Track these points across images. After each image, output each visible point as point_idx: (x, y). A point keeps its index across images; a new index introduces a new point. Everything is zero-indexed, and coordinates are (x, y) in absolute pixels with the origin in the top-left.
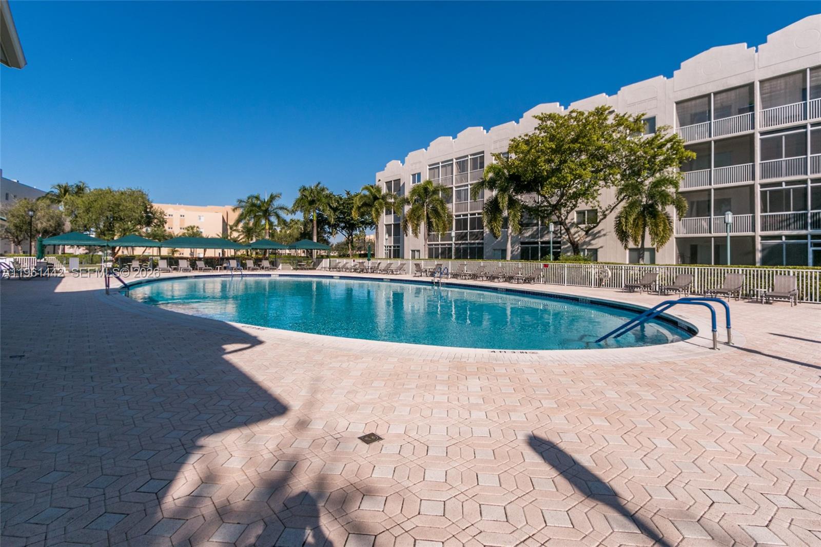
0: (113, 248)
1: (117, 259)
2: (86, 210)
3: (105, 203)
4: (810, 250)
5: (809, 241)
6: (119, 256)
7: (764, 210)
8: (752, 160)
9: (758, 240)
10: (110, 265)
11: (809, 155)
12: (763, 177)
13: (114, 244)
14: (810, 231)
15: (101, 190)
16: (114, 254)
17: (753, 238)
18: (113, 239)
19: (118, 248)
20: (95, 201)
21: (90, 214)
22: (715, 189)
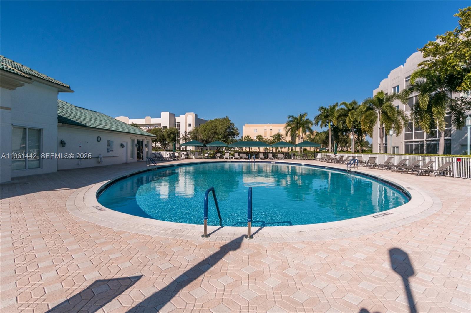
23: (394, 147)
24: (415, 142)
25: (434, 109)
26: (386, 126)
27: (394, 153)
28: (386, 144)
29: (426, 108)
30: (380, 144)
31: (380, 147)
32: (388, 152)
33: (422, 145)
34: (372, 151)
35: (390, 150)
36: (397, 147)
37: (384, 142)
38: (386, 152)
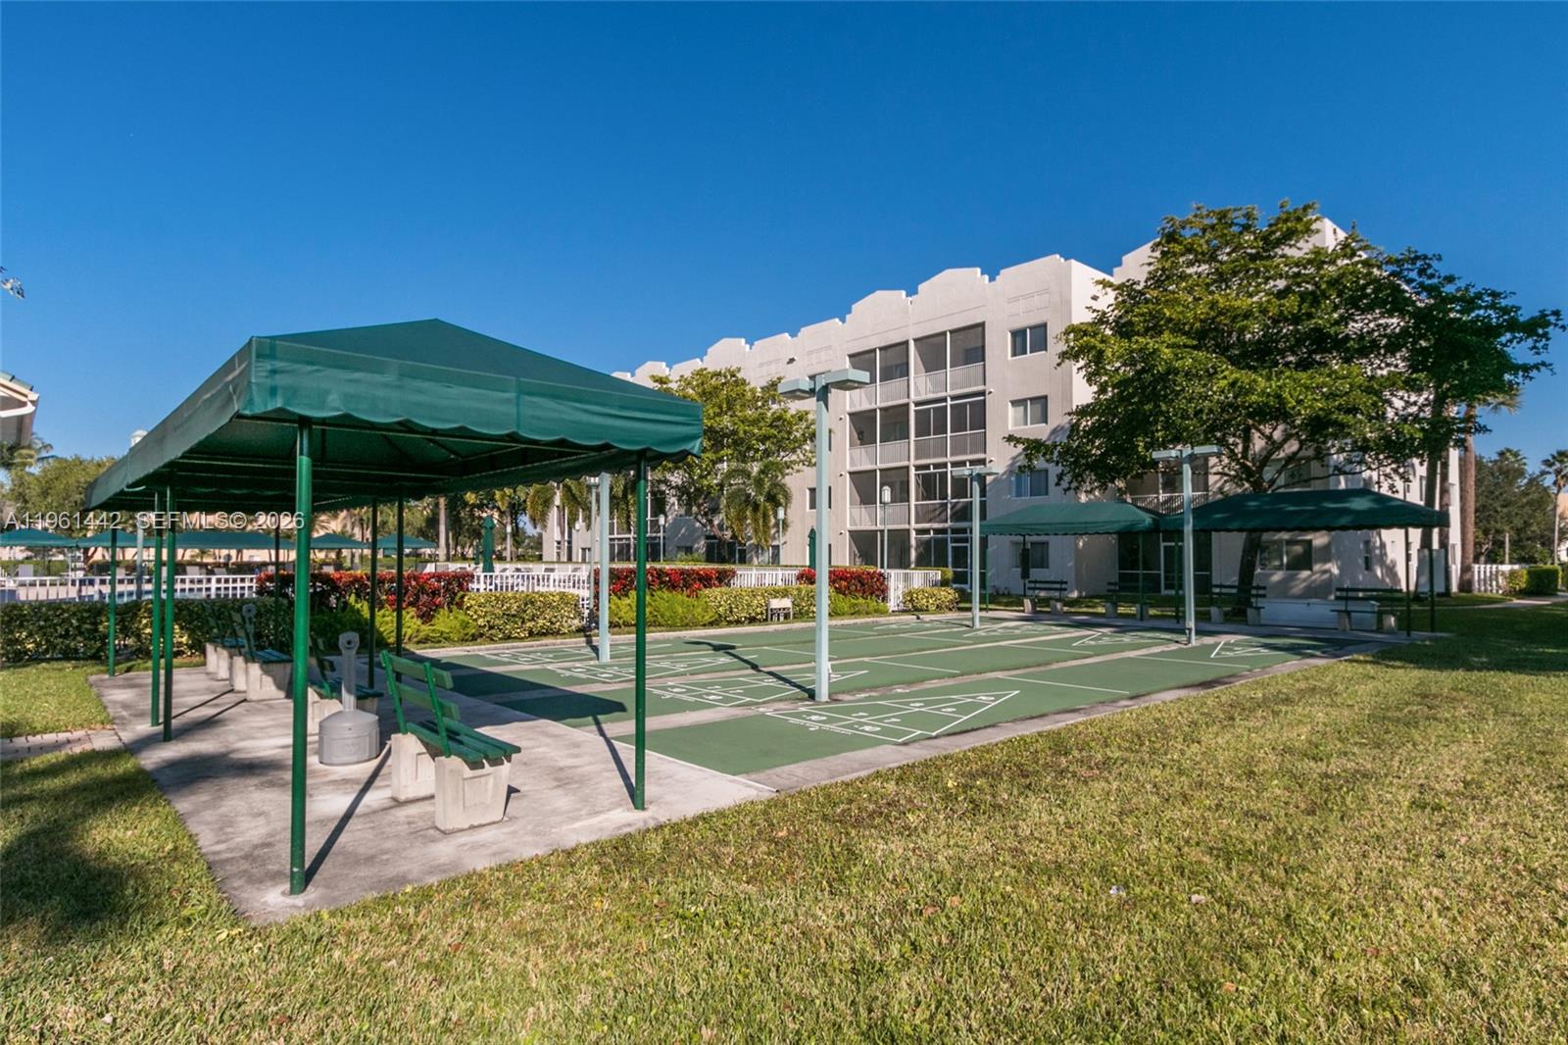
0: (86, 550)
1: (91, 567)
2: (43, 493)
3: (72, 480)
4: (950, 545)
5: (949, 535)
6: (97, 562)
7: (917, 500)
8: (908, 437)
9: (913, 534)
10: (80, 574)
11: (949, 434)
12: (917, 458)
13: (86, 544)
14: (949, 524)
15: (66, 461)
16: (87, 558)
17: (908, 530)
18: (85, 536)
19: (92, 549)
20: (57, 479)
21: (49, 500)
22: (881, 470)
23: (584, 549)
24: (619, 539)
25: (630, 497)
26: (570, 513)
27: (584, 561)
28: (570, 542)
29: (620, 494)
30: (559, 543)
31: (559, 548)
32: (574, 560)
33: (628, 545)
34: (540, 558)
35: (577, 555)
36: (589, 549)
37: (566, 538)
38: (570, 559)
